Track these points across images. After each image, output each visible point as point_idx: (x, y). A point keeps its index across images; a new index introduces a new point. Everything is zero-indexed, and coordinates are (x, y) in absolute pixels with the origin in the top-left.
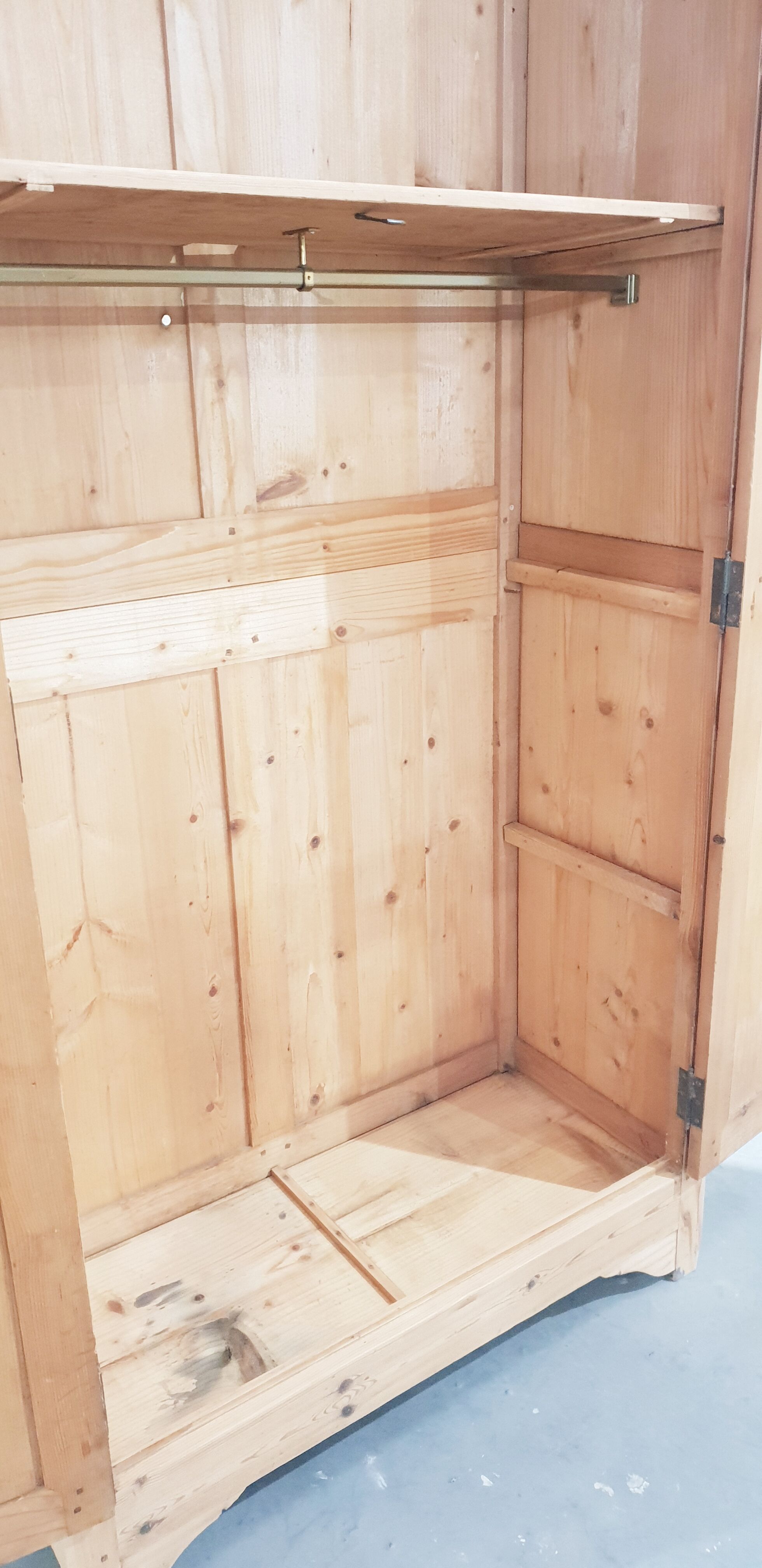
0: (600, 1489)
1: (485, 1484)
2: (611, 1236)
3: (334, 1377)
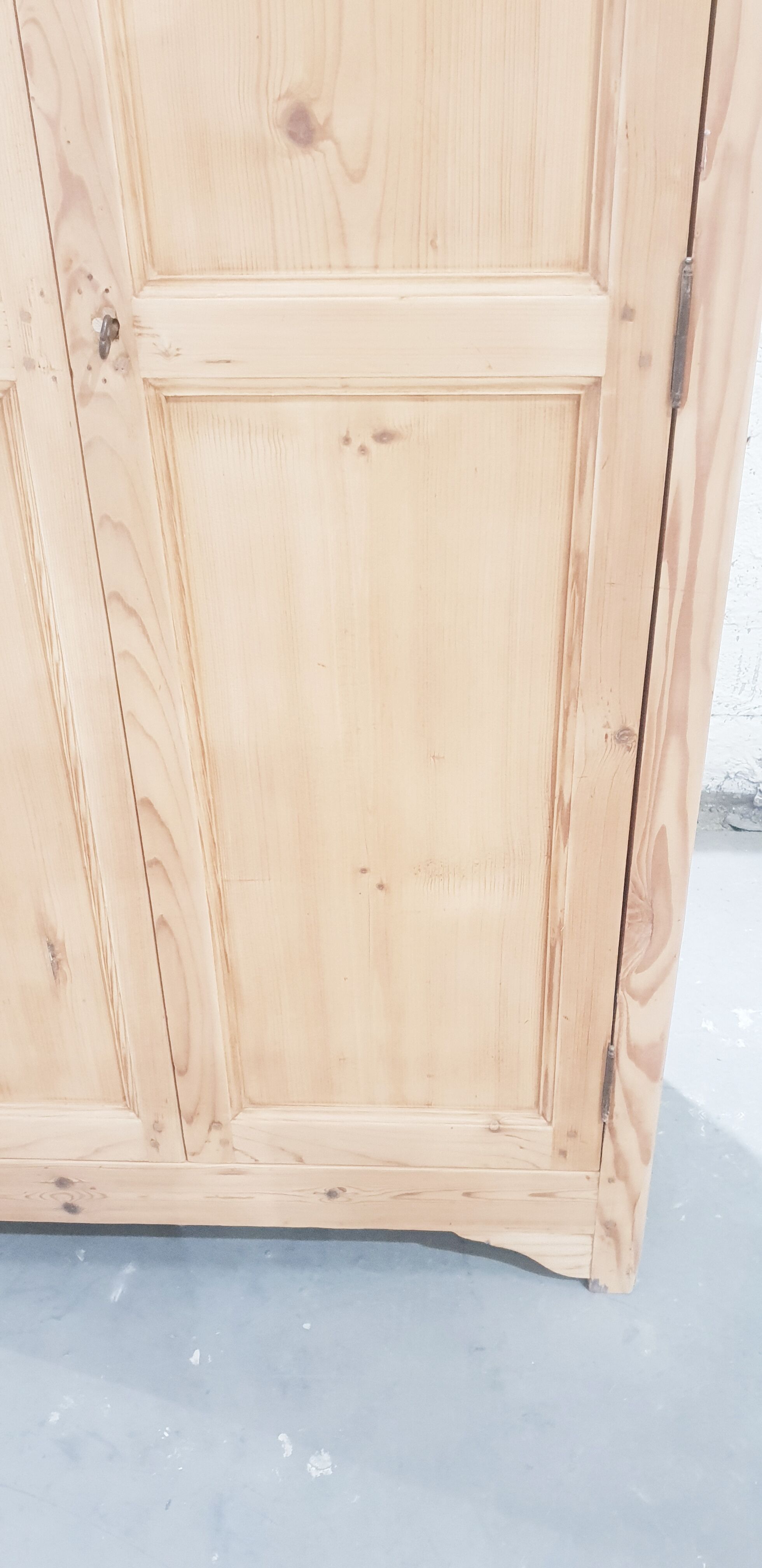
0: (282, 1442)
1: (192, 1360)
2: (467, 1194)
3: (46, 1168)
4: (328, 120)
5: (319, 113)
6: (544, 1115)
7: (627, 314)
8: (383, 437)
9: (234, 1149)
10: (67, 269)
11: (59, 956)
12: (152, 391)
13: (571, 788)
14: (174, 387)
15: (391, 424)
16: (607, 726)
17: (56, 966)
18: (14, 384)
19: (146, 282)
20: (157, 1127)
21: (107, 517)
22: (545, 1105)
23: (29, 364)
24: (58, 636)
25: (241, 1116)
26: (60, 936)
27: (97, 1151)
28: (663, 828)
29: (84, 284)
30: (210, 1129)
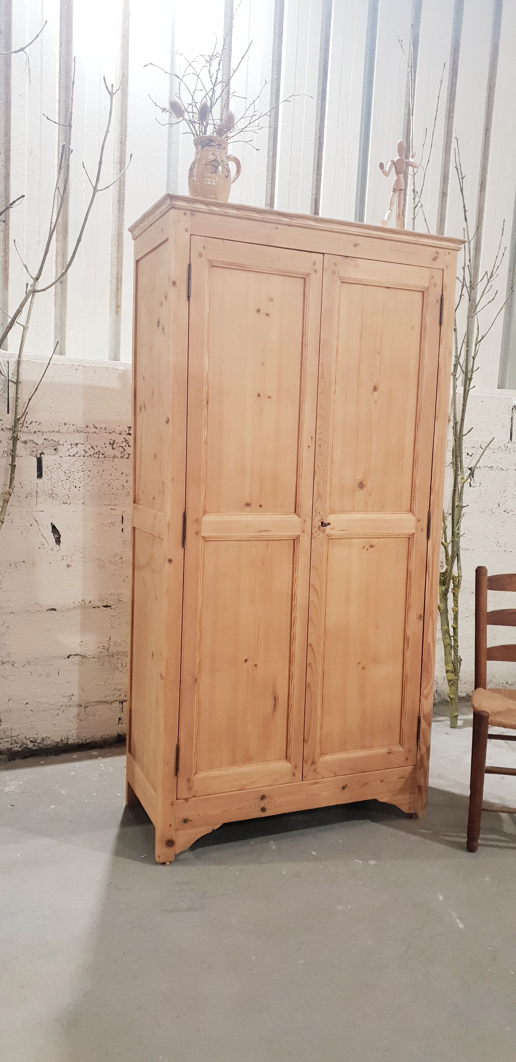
3: (259, 791)
4: (366, 484)
5: (364, 483)
6: (402, 746)
7: (419, 521)
8: (371, 546)
9: (317, 773)
10: (315, 512)
11: (276, 702)
12: (327, 537)
13: (409, 633)
14: (332, 536)
15: (373, 544)
16: (417, 615)
17: (275, 706)
18: (299, 536)
19: (330, 514)
20: (296, 767)
21: (314, 566)
22: (402, 741)
23: (304, 531)
24: (297, 597)
25: (320, 758)
26: (278, 695)
27: (276, 780)
28: (429, 643)
29: (318, 514)
30: (311, 765)
